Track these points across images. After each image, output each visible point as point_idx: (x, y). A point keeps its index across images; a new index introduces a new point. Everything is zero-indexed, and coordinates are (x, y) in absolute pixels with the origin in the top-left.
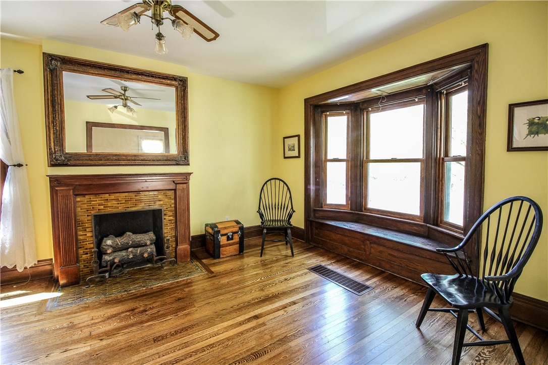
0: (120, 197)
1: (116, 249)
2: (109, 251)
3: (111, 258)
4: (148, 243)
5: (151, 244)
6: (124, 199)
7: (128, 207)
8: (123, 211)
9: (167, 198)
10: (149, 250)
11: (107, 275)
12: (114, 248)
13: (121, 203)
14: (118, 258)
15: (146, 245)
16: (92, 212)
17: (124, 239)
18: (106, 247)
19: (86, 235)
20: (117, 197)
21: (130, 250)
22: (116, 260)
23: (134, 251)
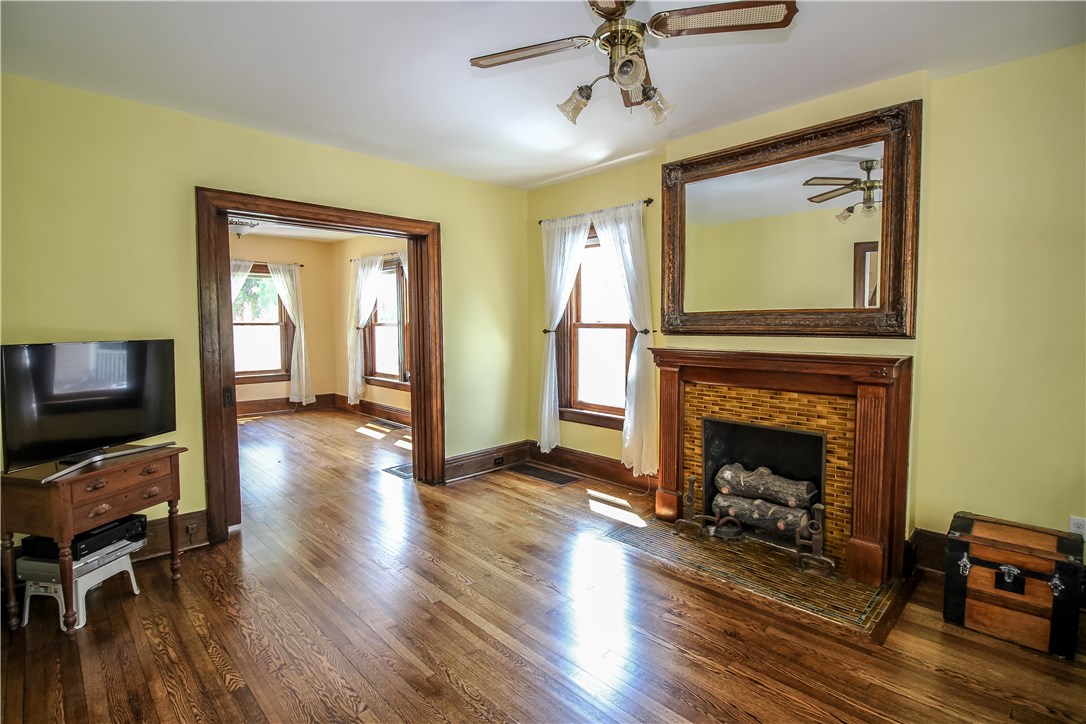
0: (746, 395)
1: (737, 492)
2: (725, 490)
3: (726, 504)
4: (792, 502)
5: (798, 507)
6: (752, 400)
7: (757, 418)
8: (748, 422)
9: (837, 414)
10: (790, 517)
11: (712, 529)
12: (733, 488)
13: (745, 408)
14: (734, 506)
15: (786, 505)
16: (704, 414)
17: (752, 478)
18: (721, 482)
19: (694, 449)
20: (740, 394)
21: (757, 502)
22: (731, 511)
23: (763, 508)
